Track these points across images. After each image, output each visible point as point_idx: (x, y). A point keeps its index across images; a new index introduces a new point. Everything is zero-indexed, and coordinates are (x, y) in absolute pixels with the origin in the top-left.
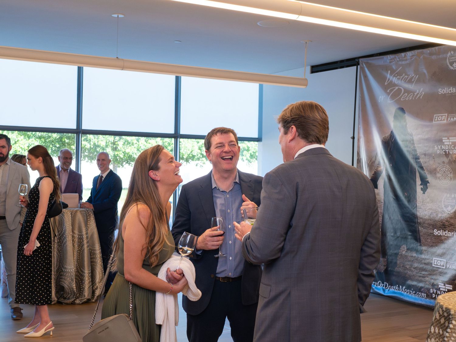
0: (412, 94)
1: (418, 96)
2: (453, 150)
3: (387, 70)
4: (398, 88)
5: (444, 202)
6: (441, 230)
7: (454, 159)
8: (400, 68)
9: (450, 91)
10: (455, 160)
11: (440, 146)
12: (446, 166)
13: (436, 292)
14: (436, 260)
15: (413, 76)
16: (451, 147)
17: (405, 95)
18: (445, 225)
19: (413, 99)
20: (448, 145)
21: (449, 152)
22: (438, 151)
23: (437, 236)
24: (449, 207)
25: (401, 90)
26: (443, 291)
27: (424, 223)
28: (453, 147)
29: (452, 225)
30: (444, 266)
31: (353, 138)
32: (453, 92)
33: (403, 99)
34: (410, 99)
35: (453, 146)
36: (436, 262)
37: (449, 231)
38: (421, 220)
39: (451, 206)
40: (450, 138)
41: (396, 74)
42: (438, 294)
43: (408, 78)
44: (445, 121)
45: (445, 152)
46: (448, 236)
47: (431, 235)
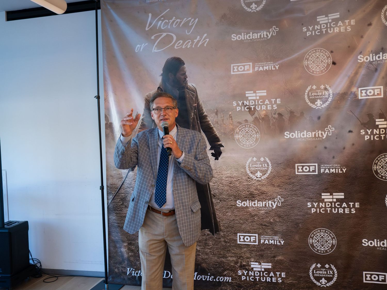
0: (190, 41)
1: (200, 43)
2: (261, 105)
3: (145, 12)
4: (167, 34)
5: (249, 167)
6: (248, 201)
7: (263, 116)
8: (167, 11)
9: (249, 37)
10: (263, 118)
11: (242, 102)
12: (250, 125)
13: (247, 274)
14: (242, 236)
15: (190, 20)
16: (258, 102)
17: (180, 43)
18: (253, 194)
19: (193, 46)
20: (255, 100)
21: (255, 108)
22: (238, 107)
23: (242, 208)
24: (259, 172)
25: (172, 37)
26: (258, 271)
27: (221, 194)
28: (261, 102)
29: (264, 193)
30: (256, 242)
31: (98, 97)
32: (254, 38)
33: (177, 47)
34: (188, 47)
35: (262, 100)
36: (242, 239)
37: (258, 201)
38: (216, 191)
39: (261, 171)
40: (257, 92)
41: (162, 17)
42: (250, 275)
43: (181, 22)
44: (251, 71)
45: (250, 109)
46: (258, 206)
47: (231, 208)
